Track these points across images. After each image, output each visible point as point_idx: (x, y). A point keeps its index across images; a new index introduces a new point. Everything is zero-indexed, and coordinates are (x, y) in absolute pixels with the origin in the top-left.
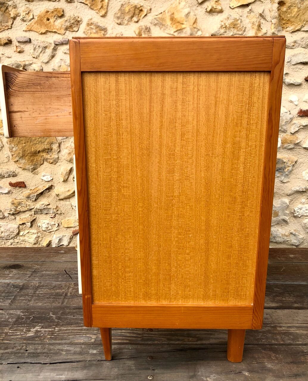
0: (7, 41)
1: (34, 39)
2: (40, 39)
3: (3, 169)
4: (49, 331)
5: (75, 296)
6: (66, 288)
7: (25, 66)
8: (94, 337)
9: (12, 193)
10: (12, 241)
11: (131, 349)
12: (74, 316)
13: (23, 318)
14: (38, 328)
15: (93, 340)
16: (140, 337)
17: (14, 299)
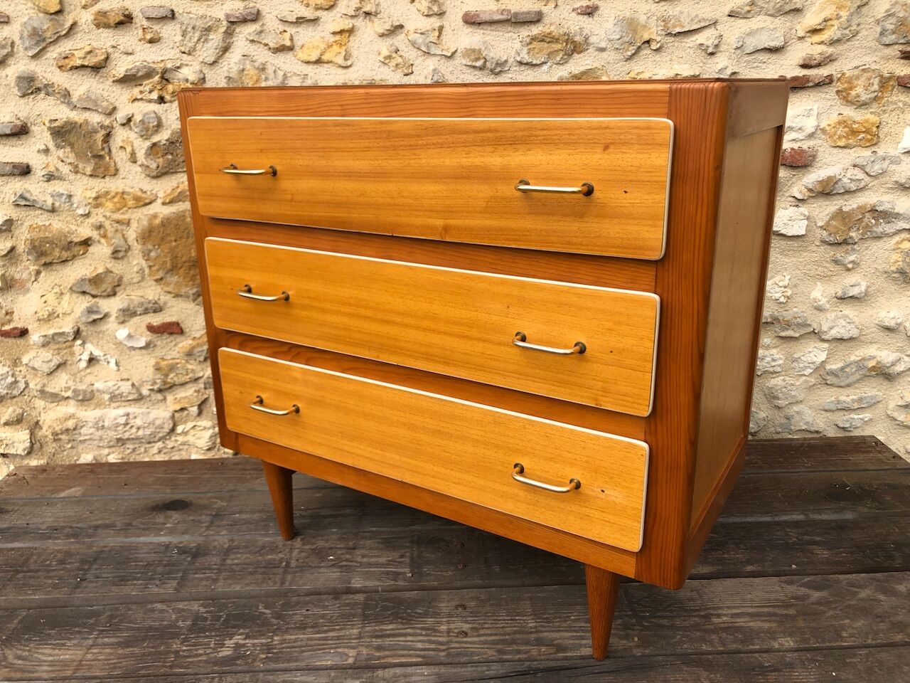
0: (122, 18)
1: (181, 12)
2: (193, 10)
3: (132, 297)
4: (262, 644)
5: (305, 567)
6: (287, 550)
7: (165, 71)
8: (352, 653)
9: (155, 346)
10: (160, 444)
11: (427, 675)
12: (307, 610)
13: (206, 619)
14: (238, 639)
15: (351, 661)
16: (444, 650)
17: (183, 578)
